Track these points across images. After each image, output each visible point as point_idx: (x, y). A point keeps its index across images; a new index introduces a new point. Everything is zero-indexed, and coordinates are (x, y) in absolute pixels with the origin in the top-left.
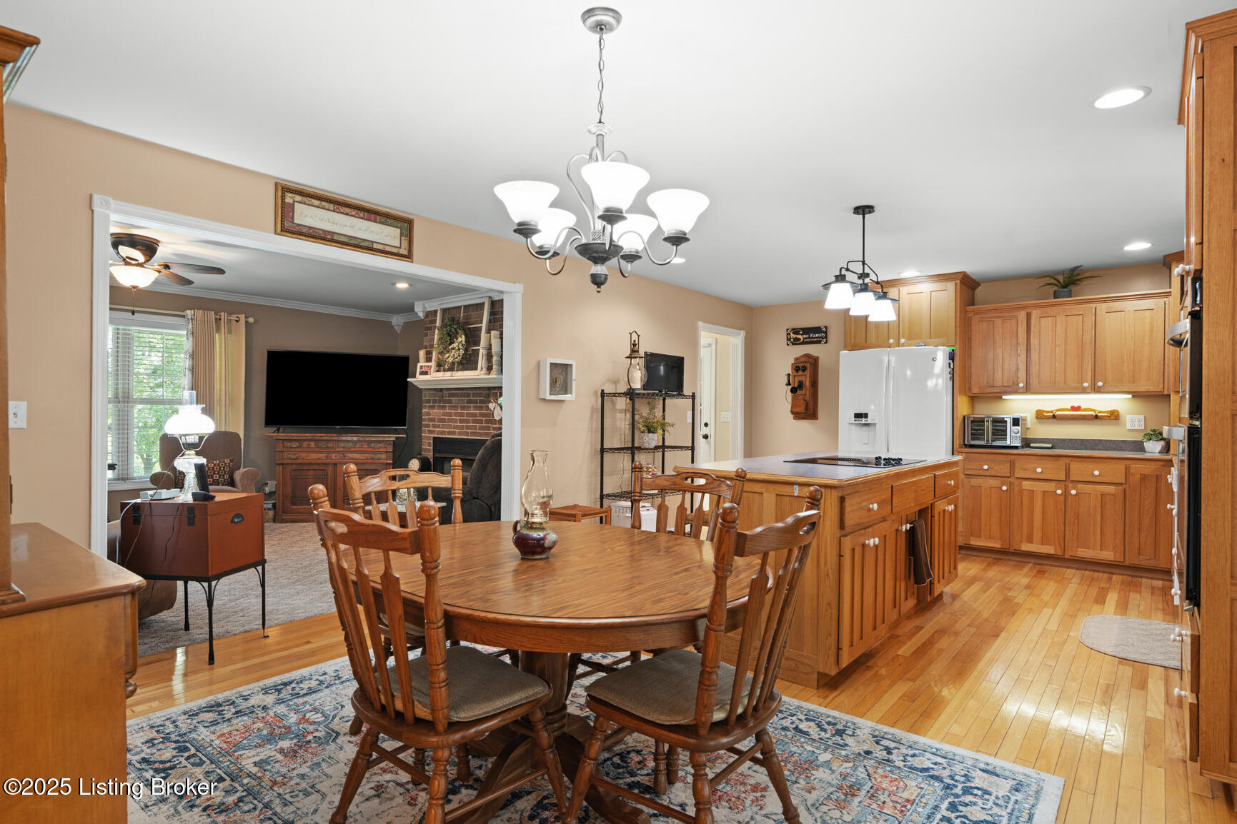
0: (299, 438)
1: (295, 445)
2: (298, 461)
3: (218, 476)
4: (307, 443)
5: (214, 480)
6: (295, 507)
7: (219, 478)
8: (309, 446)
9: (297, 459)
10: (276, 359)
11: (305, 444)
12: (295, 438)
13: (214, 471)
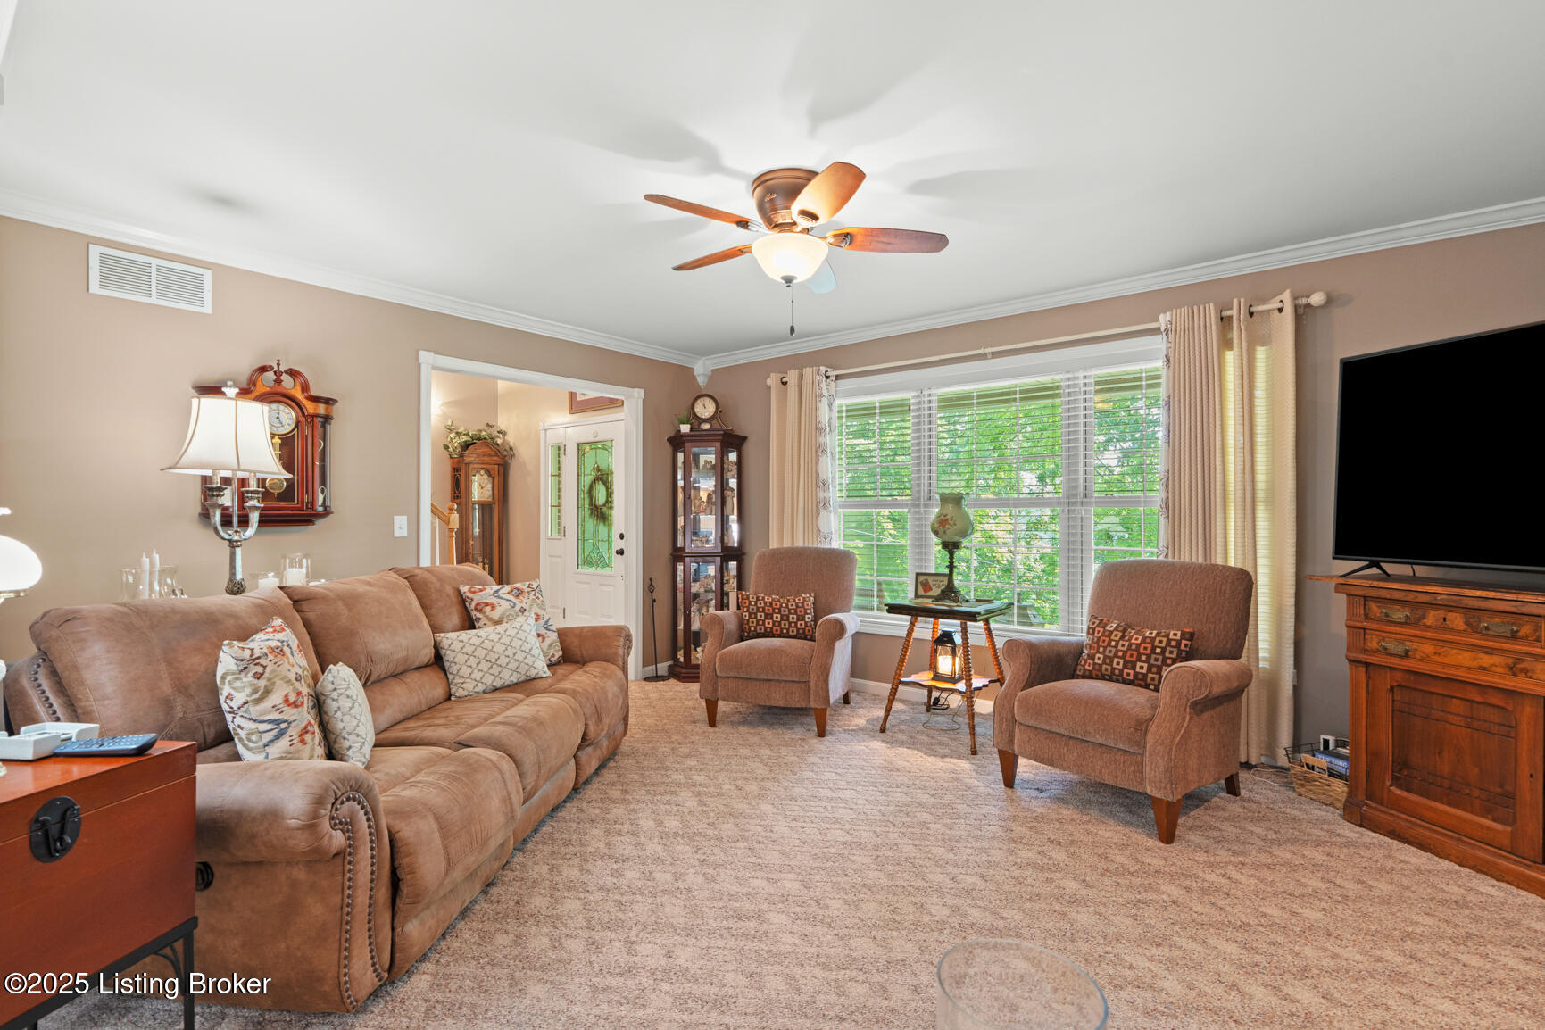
0: (1410, 597)
1: (1399, 614)
2: (1406, 664)
3: (1145, 665)
4: (1441, 614)
5: (1136, 674)
6: (1398, 792)
7: (1149, 670)
8: (1443, 626)
9: (1406, 655)
10: (1357, 373)
11: (1432, 617)
12: (1397, 595)
13: (1140, 655)
